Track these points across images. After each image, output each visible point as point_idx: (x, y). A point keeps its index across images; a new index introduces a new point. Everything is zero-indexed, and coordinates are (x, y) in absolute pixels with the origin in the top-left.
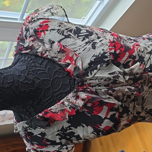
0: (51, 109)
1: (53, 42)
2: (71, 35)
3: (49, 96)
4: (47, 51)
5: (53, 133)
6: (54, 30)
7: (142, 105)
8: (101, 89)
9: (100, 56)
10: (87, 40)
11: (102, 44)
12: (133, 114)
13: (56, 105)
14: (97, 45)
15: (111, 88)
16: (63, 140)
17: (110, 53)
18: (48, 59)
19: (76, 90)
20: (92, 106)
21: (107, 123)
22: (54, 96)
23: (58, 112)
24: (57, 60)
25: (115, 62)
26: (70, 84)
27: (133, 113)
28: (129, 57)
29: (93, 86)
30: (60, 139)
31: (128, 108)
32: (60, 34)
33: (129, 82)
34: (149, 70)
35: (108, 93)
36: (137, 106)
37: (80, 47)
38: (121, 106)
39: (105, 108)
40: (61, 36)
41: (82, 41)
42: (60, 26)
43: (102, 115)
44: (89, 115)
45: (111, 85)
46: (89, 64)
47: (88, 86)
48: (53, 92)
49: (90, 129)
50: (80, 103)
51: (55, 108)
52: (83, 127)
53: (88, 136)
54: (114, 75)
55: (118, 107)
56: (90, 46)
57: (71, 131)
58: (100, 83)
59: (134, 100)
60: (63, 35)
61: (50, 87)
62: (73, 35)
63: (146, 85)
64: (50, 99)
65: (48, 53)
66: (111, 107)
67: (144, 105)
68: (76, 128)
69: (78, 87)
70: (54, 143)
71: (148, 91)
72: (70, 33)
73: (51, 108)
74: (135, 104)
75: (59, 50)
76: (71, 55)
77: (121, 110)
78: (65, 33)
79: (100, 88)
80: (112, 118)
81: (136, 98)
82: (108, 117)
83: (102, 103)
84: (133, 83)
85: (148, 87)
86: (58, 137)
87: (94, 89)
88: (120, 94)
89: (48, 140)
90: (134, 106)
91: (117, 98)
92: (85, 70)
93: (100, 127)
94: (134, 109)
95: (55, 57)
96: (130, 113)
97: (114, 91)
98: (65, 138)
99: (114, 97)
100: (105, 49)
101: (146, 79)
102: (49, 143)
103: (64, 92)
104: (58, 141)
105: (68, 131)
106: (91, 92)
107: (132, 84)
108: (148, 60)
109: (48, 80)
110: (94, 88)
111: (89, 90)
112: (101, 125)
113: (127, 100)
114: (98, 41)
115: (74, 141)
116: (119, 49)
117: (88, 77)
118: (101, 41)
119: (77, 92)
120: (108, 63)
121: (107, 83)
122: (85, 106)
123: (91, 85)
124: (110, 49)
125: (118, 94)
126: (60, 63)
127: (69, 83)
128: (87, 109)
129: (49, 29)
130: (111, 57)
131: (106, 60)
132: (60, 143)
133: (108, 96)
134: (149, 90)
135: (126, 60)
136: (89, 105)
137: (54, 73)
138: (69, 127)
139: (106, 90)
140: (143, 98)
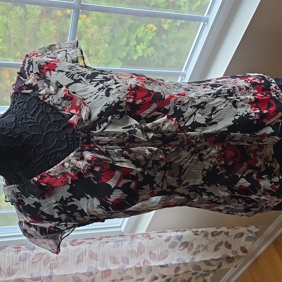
0: (49, 172)
1: (61, 86)
2: (82, 80)
3: (41, 155)
5: (49, 205)
6: (62, 71)
7: (179, 176)
8: (113, 149)
9: (113, 105)
10: (101, 85)
11: (119, 90)
12: (162, 188)
13: (55, 167)
14: (112, 92)
15: (127, 149)
16: (62, 215)
17: (127, 103)
19: (80, 148)
20: (100, 171)
21: (117, 195)
22: (47, 156)
23: (58, 176)
24: (60, 108)
25: (133, 114)
26: (68, 141)
27: (161, 185)
28: (157, 110)
29: (102, 145)
30: (59, 214)
31: (154, 177)
32: (69, 77)
33: (155, 141)
34: (190, 128)
35: (123, 154)
36: (169, 177)
37: (91, 95)
38: (142, 173)
39: (118, 174)
40: (70, 79)
41: (95, 87)
42: (70, 69)
43: (112, 183)
44: (96, 183)
45: (127, 144)
46: (98, 115)
47: (96, 144)
48: (46, 150)
49: (96, 202)
50: (81, 164)
51: (54, 170)
52: (88, 198)
53: (95, 212)
54: (130, 129)
55: (137, 174)
56: (103, 93)
57: (72, 203)
58: (111, 141)
59: (164, 169)
60: (72, 79)
61: (41, 144)
62: (85, 80)
63: (187, 149)
64: (41, 160)
65: (51, 97)
66: (126, 173)
67: (183, 177)
68: (79, 200)
69: (83, 144)
70: (50, 218)
71: (189, 159)
72: (82, 78)
73: (50, 170)
74: (165, 173)
75: (63, 96)
76: (78, 105)
77: (141, 179)
78: (76, 77)
79: (111, 147)
80: (125, 188)
81: (168, 166)
82: (120, 185)
83: (113, 168)
84: (163, 143)
85: (189, 153)
86: (56, 210)
87: (103, 149)
88: (141, 157)
89: (43, 213)
90: (164, 177)
91: (136, 163)
92: (93, 123)
94: (163, 180)
95: (59, 105)
96: (155, 185)
97: (131, 152)
98: (65, 212)
99: (131, 160)
100: (121, 97)
101: (184, 140)
102: (44, 217)
103: (60, 151)
104: (56, 216)
105: (69, 204)
106: (100, 153)
107: (161, 145)
108: (191, 116)
110: (104, 147)
111: (97, 149)
112: (110, 198)
113: (153, 167)
114: (114, 87)
115: (77, 218)
116: (142, 98)
117: (94, 132)
118: (119, 86)
119: (82, 151)
120: (122, 115)
121: (120, 140)
122: (91, 170)
123: (100, 143)
124: (128, 98)
125: (138, 157)
126: (63, 112)
127: (66, 139)
128: (94, 175)
129: (57, 69)
130: (127, 108)
131: (120, 111)
132: (60, 220)
133: (122, 159)
134: (191, 157)
135: (150, 114)
136: (97, 169)
137: (48, 127)
138: (70, 197)
139: (121, 150)
140: (181, 167)
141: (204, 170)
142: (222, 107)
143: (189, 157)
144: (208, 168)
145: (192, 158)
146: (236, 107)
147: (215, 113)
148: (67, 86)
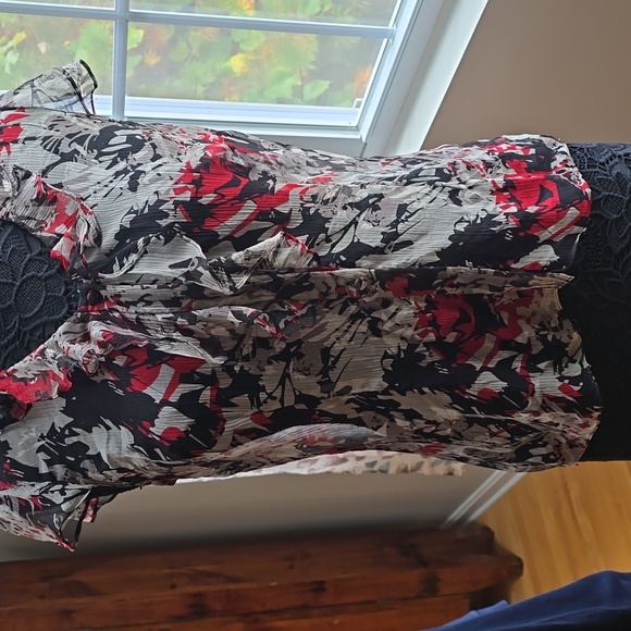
0: (15, 370)
1: (28, 175)
2: (78, 153)
3: (9, 331)
4: (8, 198)
5: (28, 444)
6: (34, 139)
7: (325, 372)
8: (153, 314)
9: (146, 211)
10: (122, 165)
11: (159, 175)
12: (282, 401)
13: (28, 358)
14: (142, 180)
15: (186, 312)
16: (57, 466)
17: (176, 204)
18: (11, 222)
19: (79, 314)
20: (127, 367)
21: (167, 420)
22: (25, 333)
23: (31, 380)
24: (32, 224)
25: (196, 230)
26: (69, 299)
27: (278, 394)
28: (260, 215)
29: (127, 305)
30: (49, 463)
31: (258, 377)
32: (49, 150)
33: (256, 294)
34: (343, 259)
35: (176, 325)
36: (297, 376)
37: (97, 187)
38: (227, 368)
39: (166, 373)
40: (51, 154)
41: (107, 169)
42: (51, 127)
43: (155, 392)
44: (120, 392)
45: (185, 303)
46: (117, 236)
47: (113, 304)
48: (21, 320)
49: (126, 436)
51: (25, 367)
52: (108, 428)
53: (128, 460)
54: (185, 270)
55: (214, 371)
56: (124, 182)
57: (75, 439)
58: (147, 295)
59: (285, 356)
60: (56, 152)
61: (10, 306)
62: (84, 153)
63: (338, 308)
64: (12, 341)
65: (8, 204)
66: (186, 370)
67: (333, 375)
68: (90, 431)
69: (87, 304)
70: (32, 475)
71: (346, 331)
72: (78, 147)
73: (16, 366)
74: (287, 367)
75: (35, 196)
76: (69, 212)
77: (225, 382)
78: (65, 148)
79: (148, 309)
80: (186, 405)
81: (292, 350)
82: (173, 398)
83: (155, 359)
84: (276, 298)
85: (344, 318)
86: (42, 456)
87: (131, 313)
88: (220, 331)
89: (15, 464)
90: (285, 376)
91: (210, 344)
92: (107, 255)
93: (151, 429)
94: (282, 383)
95: (29, 218)
96: (263, 396)
97: (194, 320)
98: (62, 461)
99: (198, 339)
100: (162, 190)
101: (329, 288)
102: (19, 474)
103: (52, 321)
104: (44, 469)
105: (69, 441)
106: (124, 322)
107: (271, 302)
108: (346, 229)
109: (6, 283)
110: (132, 309)
111: (117, 315)
112: (153, 425)
113: (254, 353)
114: (148, 167)
115: (90, 474)
116: (216, 190)
117: (108, 276)
118: (161, 165)
119: (84, 320)
120: (169, 234)
121: (168, 293)
122: (106, 364)
123: (122, 299)
124: (179, 191)
125: (213, 332)
126: (39, 233)
127: (65, 294)
128: (114, 374)
129: (21, 137)
130: (180, 214)
131: (163, 223)
132: (51, 477)
133: (176, 335)
134: (350, 327)
135: (240, 227)
136: (120, 361)
137: (26, 265)
138: (68, 426)
139: (171, 315)
140: (326, 352)
141: (386, 356)
142: (423, 204)
143: (345, 328)
144: (395, 351)
145: (352, 330)
146: (458, 203)
147: (407, 217)
148: (44, 173)
